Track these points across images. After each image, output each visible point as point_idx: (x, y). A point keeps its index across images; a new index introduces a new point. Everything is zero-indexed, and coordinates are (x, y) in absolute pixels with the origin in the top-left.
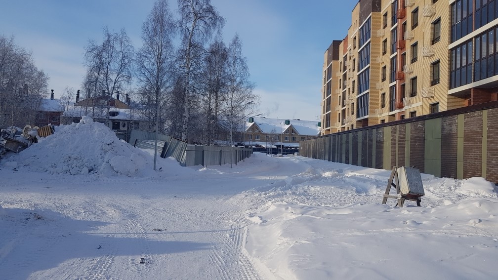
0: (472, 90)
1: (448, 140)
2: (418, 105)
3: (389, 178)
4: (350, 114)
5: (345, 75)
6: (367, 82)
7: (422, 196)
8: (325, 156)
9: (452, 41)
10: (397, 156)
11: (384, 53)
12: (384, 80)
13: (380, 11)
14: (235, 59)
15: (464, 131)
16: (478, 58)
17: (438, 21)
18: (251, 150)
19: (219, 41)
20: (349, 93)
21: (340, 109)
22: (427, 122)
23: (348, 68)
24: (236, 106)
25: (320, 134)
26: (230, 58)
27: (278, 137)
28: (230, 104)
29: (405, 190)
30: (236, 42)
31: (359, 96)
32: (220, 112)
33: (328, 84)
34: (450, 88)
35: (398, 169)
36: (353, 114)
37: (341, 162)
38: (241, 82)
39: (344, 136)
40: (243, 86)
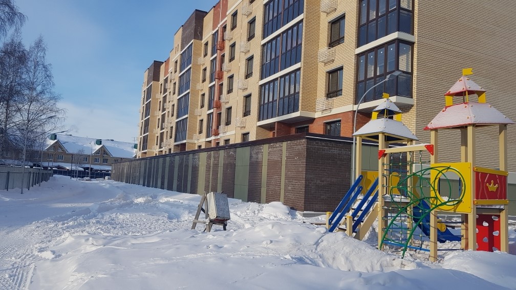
0: (276, 123)
1: (255, 167)
2: (231, 134)
3: (199, 203)
4: (169, 137)
5: (165, 98)
6: (187, 107)
7: (228, 220)
8: (139, 180)
9: (262, 78)
10: (211, 181)
11: (204, 81)
12: (202, 106)
13: (201, 39)
14: (37, 65)
15: (268, 159)
16: (282, 96)
17: (251, 59)
18: (50, 172)
19: (17, 40)
20: (168, 116)
21: (158, 132)
22: (238, 150)
23: (168, 91)
24: (33, 120)
25: (136, 156)
26: (29, 62)
27: (86, 158)
28: (27, 117)
29: (213, 215)
30: (39, 45)
31: (178, 120)
32: (12, 125)
33: (146, 104)
34: (259, 120)
35: (208, 194)
36: (171, 137)
37: (156, 187)
38: (42, 92)
39: (161, 160)
40: (44, 97)
